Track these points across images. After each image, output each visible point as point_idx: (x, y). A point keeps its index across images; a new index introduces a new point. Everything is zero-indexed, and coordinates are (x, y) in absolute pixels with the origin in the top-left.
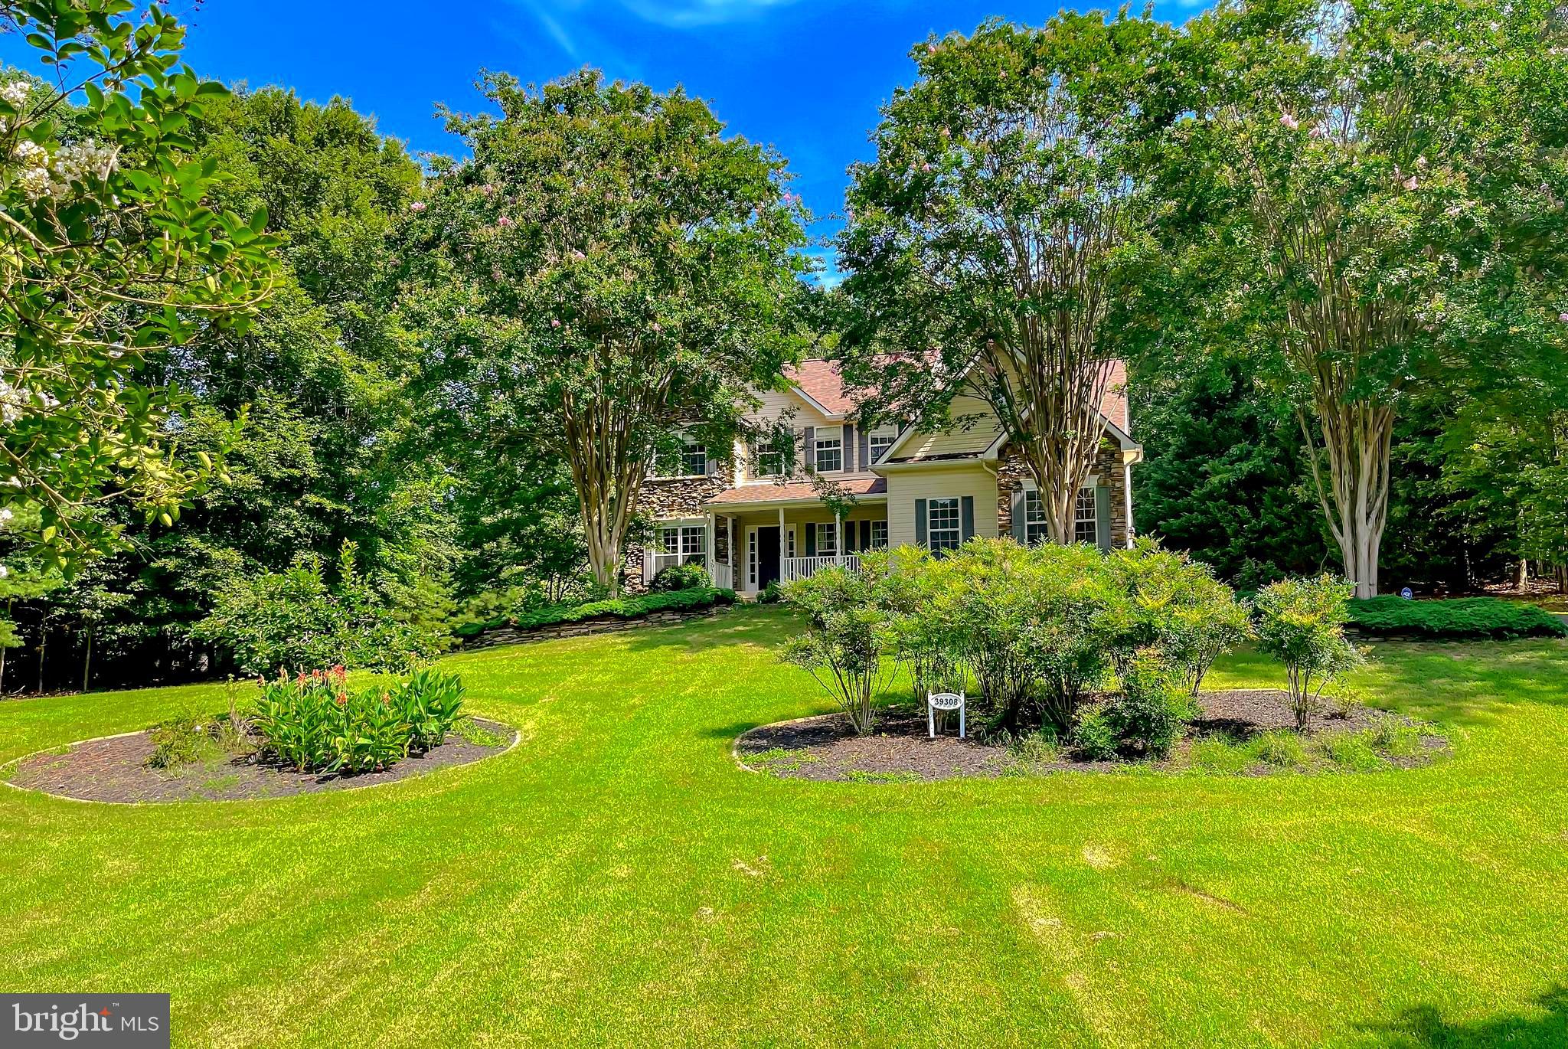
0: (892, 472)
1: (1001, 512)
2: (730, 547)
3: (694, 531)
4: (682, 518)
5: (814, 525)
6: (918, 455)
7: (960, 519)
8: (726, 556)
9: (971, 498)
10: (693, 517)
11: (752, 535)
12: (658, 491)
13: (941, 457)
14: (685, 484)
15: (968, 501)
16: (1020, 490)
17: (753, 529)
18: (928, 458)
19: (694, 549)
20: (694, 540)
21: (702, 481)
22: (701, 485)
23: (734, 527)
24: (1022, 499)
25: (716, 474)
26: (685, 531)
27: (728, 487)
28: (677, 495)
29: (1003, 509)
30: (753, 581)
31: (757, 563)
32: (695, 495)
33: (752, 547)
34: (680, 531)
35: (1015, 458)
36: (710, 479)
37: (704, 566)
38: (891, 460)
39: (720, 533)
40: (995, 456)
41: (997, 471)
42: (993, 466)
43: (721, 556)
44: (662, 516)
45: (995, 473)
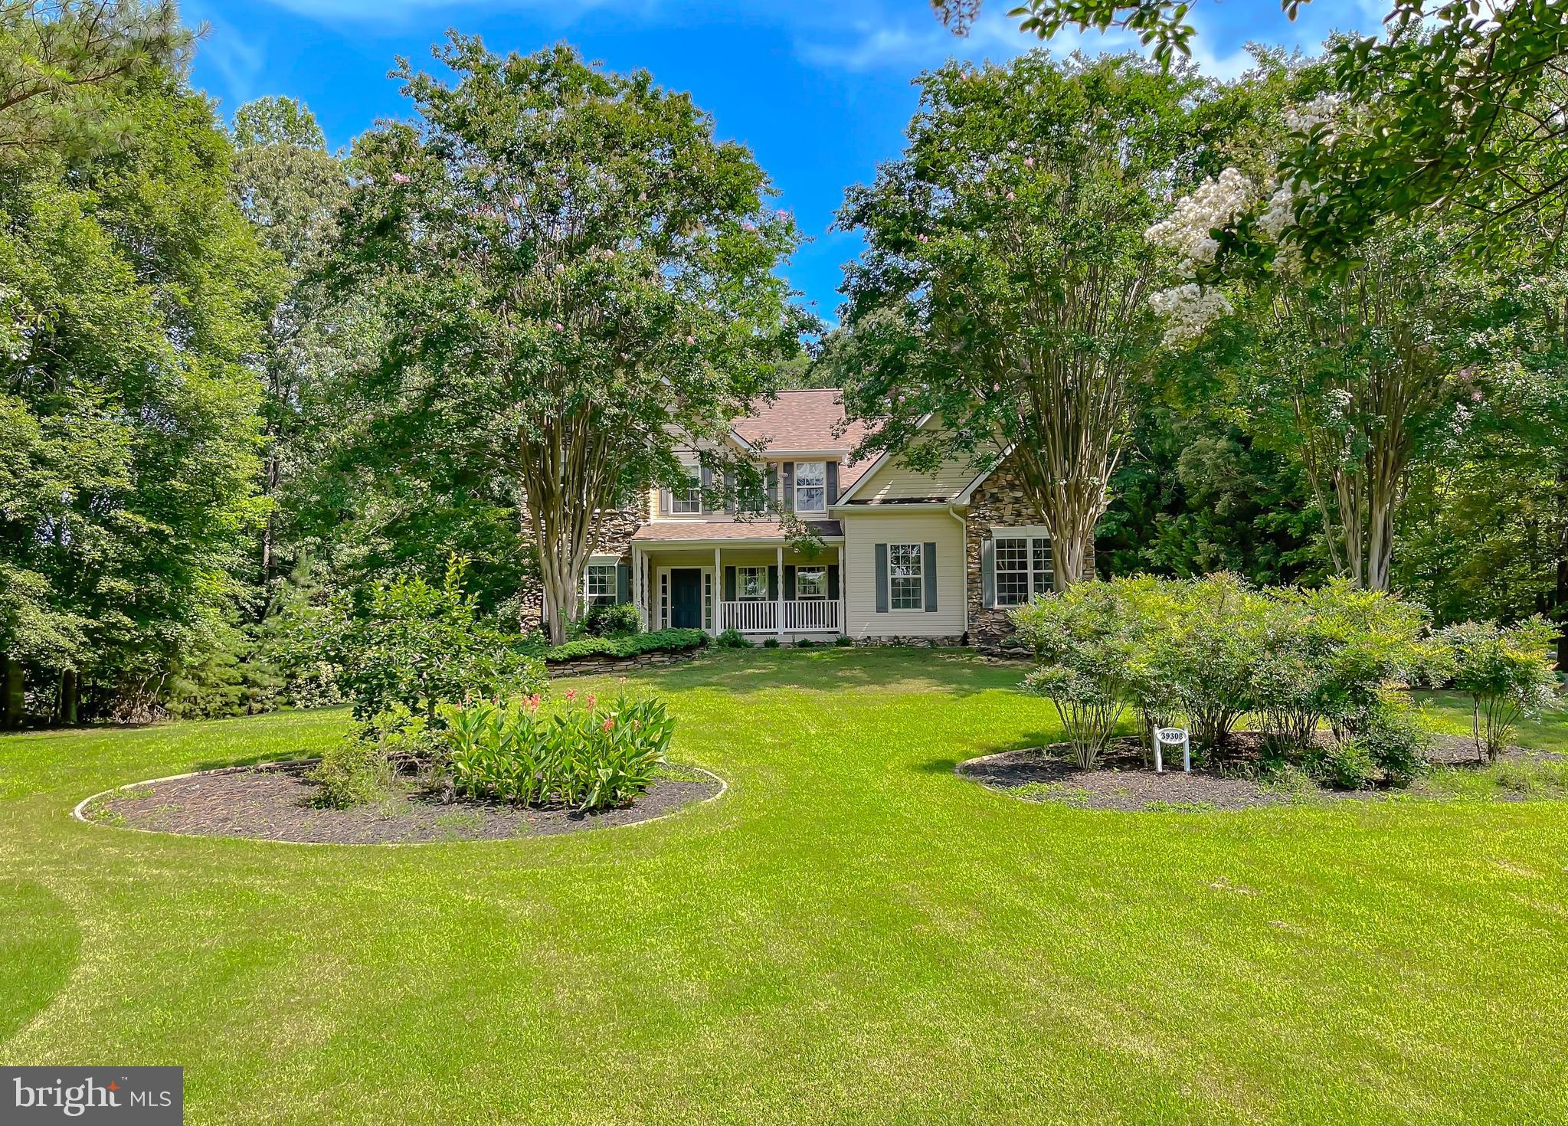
0: (851, 514)
1: (970, 560)
5: (734, 568)
6: (878, 497)
7: (922, 565)
9: (933, 545)
10: (601, 554)
11: (664, 578)
13: (902, 501)
15: (931, 548)
16: (990, 537)
17: (665, 570)
18: (885, 501)
19: (601, 590)
20: (601, 580)
21: (613, 516)
22: (611, 520)
24: (992, 547)
25: (628, 509)
26: (592, 570)
27: (642, 523)
29: (972, 557)
31: (670, 608)
32: (603, 530)
33: (664, 590)
35: (986, 505)
38: (850, 502)
40: (967, 502)
41: (966, 518)
42: (963, 512)
45: (962, 520)
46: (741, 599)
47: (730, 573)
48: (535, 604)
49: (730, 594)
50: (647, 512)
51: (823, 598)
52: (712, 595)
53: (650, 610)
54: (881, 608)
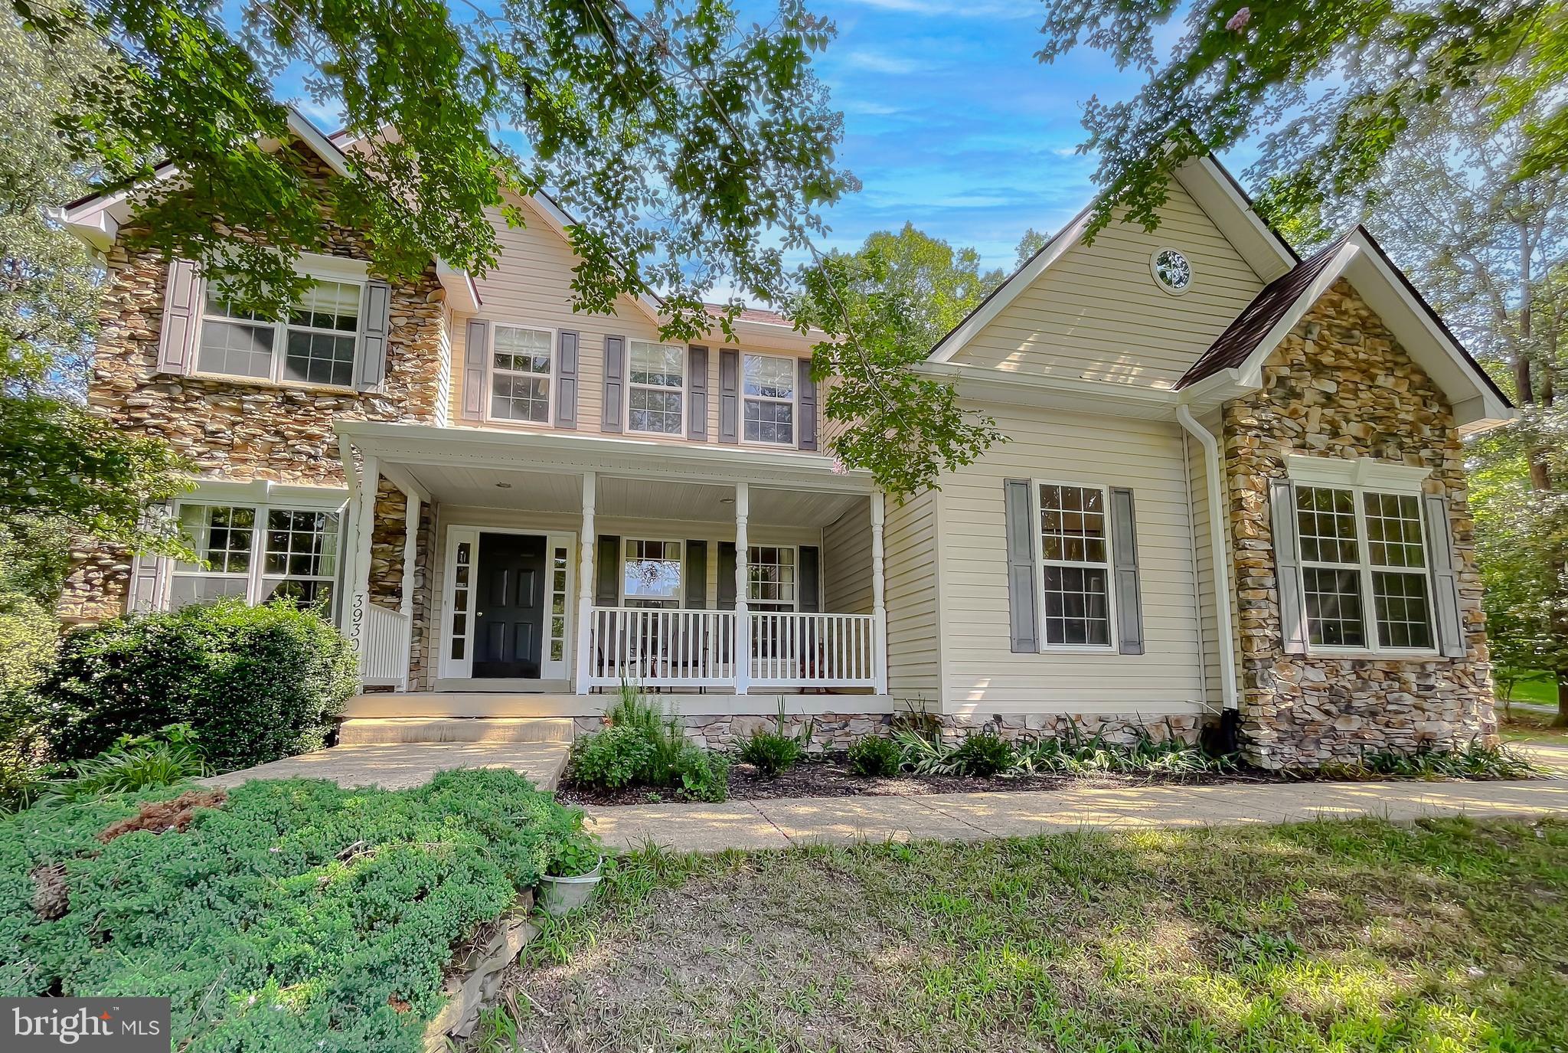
2: (409, 567)
3: (307, 520)
4: (271, 483)
5: (619, 540)
8: (397, 593)
9: (1128, 492)
10: (309, 484)
11: (464, 548)
12: (203, 406)
14: (290, 400)
17: (468, 532)
19: (300, 566)
20: (302, 544)
21: (341, 402)
22: (338, 408)
23: (424, 522)
25: (382, 388)
26: (278, 519)
28: (263, 425)
30: (458, 652)
31: (471, 613)
32: (316, 430)
33: (462, 576)
34: (262, 518)
36: (365, 399)
37: (326, 612)
39: (388, 534)
43: (384, 589)
44: (206, 470)
46: (628, 602)
47: (608, 547)
48: (107, 592)
49: (607, 589)
50: (428, 401)
51: (790, 608)
52: (568, 592)
53: (418, 616)
54: (1024, 643)
